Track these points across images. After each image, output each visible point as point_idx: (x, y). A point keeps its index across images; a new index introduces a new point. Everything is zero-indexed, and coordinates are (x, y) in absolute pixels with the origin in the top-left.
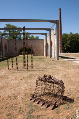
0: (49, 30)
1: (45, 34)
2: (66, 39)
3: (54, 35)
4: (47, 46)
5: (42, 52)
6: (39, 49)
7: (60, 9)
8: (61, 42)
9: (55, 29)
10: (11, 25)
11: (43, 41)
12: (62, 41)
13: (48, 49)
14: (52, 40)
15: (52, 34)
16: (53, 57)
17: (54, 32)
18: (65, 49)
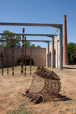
0: (52, 36)
1: (48, 42)
2: (72, 49)
3: (58, 42)
4: (49, 55)
5: (44, 63)
6: (40, 60)
7: (65, 16)
8: (66, 52)
9: (59, 36)
10: (9, 32)
11: (45, 50)
12: (68, 52)
13: (51, 58)
14: (56, 48)
15: (56, 40)
16: (56, 67)
17: (57, 38)
18: (72, 60)
